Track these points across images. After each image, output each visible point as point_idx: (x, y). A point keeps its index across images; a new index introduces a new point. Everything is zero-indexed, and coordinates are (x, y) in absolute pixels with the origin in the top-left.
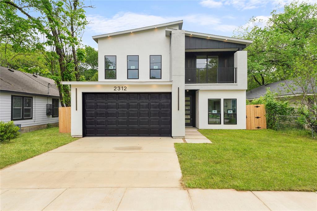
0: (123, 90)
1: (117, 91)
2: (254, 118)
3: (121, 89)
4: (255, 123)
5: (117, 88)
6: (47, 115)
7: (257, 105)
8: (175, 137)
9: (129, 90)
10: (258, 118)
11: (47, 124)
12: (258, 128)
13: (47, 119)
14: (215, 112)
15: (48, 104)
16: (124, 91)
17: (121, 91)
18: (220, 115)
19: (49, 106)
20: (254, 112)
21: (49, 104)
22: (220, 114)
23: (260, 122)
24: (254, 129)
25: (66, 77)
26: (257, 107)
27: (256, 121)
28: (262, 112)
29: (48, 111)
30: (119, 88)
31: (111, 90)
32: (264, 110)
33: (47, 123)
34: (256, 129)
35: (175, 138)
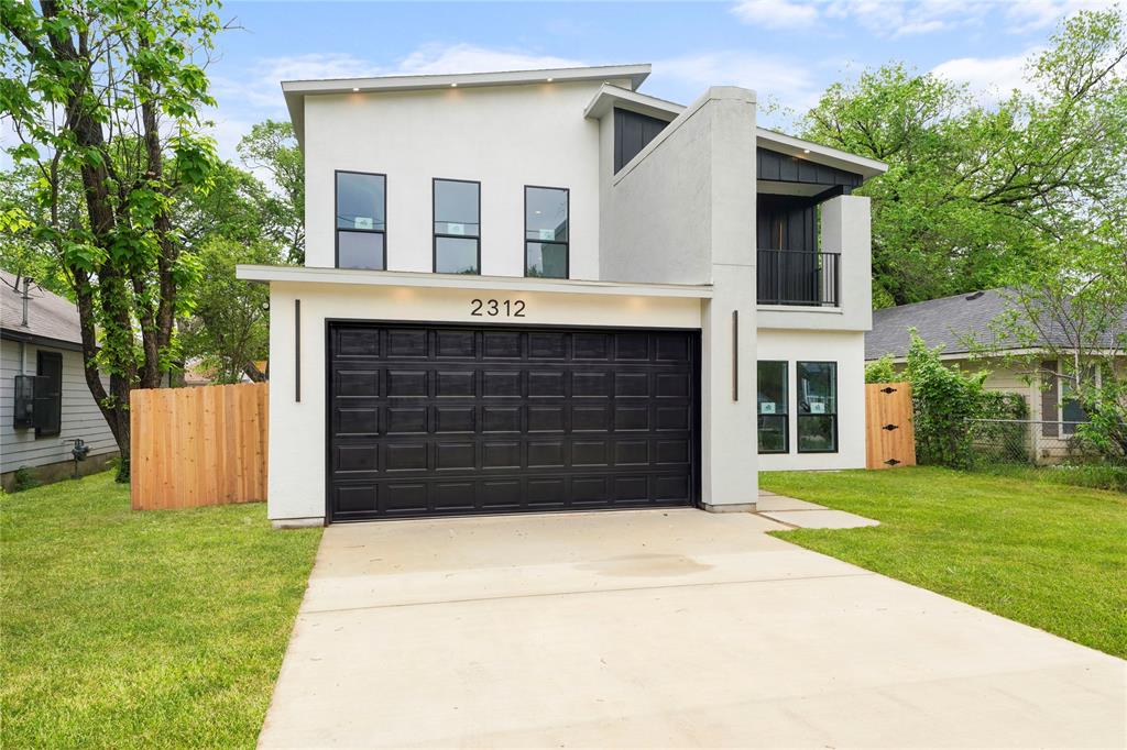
0: (512, 313)
1: (485, 318)
2: (879, 428)
3: (502, 308)
4: (883, 446)
5: (486, 308)
6: (15, 427)
7: (888, 385)
8: (720, 508)
9: (533, 316)
10: (890, 428)
11: (16, 472)
12: (893, 462)
13: (19, 448)
14: (768, 408)
15: (22, 377)
16: (513, 320)
17: (502, 318)
18: (784, 419)
19: (27, 383)
20: (880, 407)
21: (25, 373)
22: (787, 416)
23: (898, 441)
24: (882, 465)
25: (121, 252)
26: (889, 391)
27: (885, 439)
28: (903, 409)
29: (24, 407)
30: (493, 304)
31: (460, 314)
32: (909, 402)
33: (16, 467)
34: (887, 466)
35: (723, 512)
